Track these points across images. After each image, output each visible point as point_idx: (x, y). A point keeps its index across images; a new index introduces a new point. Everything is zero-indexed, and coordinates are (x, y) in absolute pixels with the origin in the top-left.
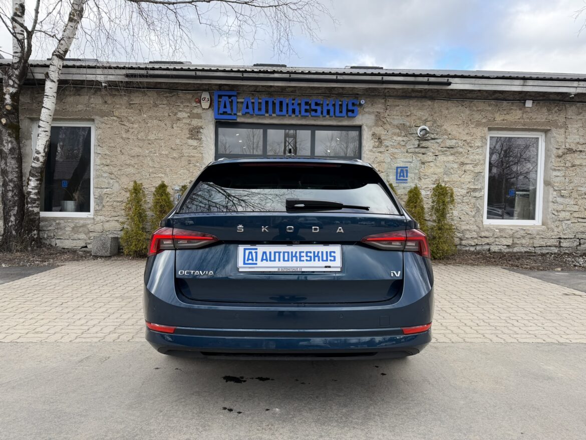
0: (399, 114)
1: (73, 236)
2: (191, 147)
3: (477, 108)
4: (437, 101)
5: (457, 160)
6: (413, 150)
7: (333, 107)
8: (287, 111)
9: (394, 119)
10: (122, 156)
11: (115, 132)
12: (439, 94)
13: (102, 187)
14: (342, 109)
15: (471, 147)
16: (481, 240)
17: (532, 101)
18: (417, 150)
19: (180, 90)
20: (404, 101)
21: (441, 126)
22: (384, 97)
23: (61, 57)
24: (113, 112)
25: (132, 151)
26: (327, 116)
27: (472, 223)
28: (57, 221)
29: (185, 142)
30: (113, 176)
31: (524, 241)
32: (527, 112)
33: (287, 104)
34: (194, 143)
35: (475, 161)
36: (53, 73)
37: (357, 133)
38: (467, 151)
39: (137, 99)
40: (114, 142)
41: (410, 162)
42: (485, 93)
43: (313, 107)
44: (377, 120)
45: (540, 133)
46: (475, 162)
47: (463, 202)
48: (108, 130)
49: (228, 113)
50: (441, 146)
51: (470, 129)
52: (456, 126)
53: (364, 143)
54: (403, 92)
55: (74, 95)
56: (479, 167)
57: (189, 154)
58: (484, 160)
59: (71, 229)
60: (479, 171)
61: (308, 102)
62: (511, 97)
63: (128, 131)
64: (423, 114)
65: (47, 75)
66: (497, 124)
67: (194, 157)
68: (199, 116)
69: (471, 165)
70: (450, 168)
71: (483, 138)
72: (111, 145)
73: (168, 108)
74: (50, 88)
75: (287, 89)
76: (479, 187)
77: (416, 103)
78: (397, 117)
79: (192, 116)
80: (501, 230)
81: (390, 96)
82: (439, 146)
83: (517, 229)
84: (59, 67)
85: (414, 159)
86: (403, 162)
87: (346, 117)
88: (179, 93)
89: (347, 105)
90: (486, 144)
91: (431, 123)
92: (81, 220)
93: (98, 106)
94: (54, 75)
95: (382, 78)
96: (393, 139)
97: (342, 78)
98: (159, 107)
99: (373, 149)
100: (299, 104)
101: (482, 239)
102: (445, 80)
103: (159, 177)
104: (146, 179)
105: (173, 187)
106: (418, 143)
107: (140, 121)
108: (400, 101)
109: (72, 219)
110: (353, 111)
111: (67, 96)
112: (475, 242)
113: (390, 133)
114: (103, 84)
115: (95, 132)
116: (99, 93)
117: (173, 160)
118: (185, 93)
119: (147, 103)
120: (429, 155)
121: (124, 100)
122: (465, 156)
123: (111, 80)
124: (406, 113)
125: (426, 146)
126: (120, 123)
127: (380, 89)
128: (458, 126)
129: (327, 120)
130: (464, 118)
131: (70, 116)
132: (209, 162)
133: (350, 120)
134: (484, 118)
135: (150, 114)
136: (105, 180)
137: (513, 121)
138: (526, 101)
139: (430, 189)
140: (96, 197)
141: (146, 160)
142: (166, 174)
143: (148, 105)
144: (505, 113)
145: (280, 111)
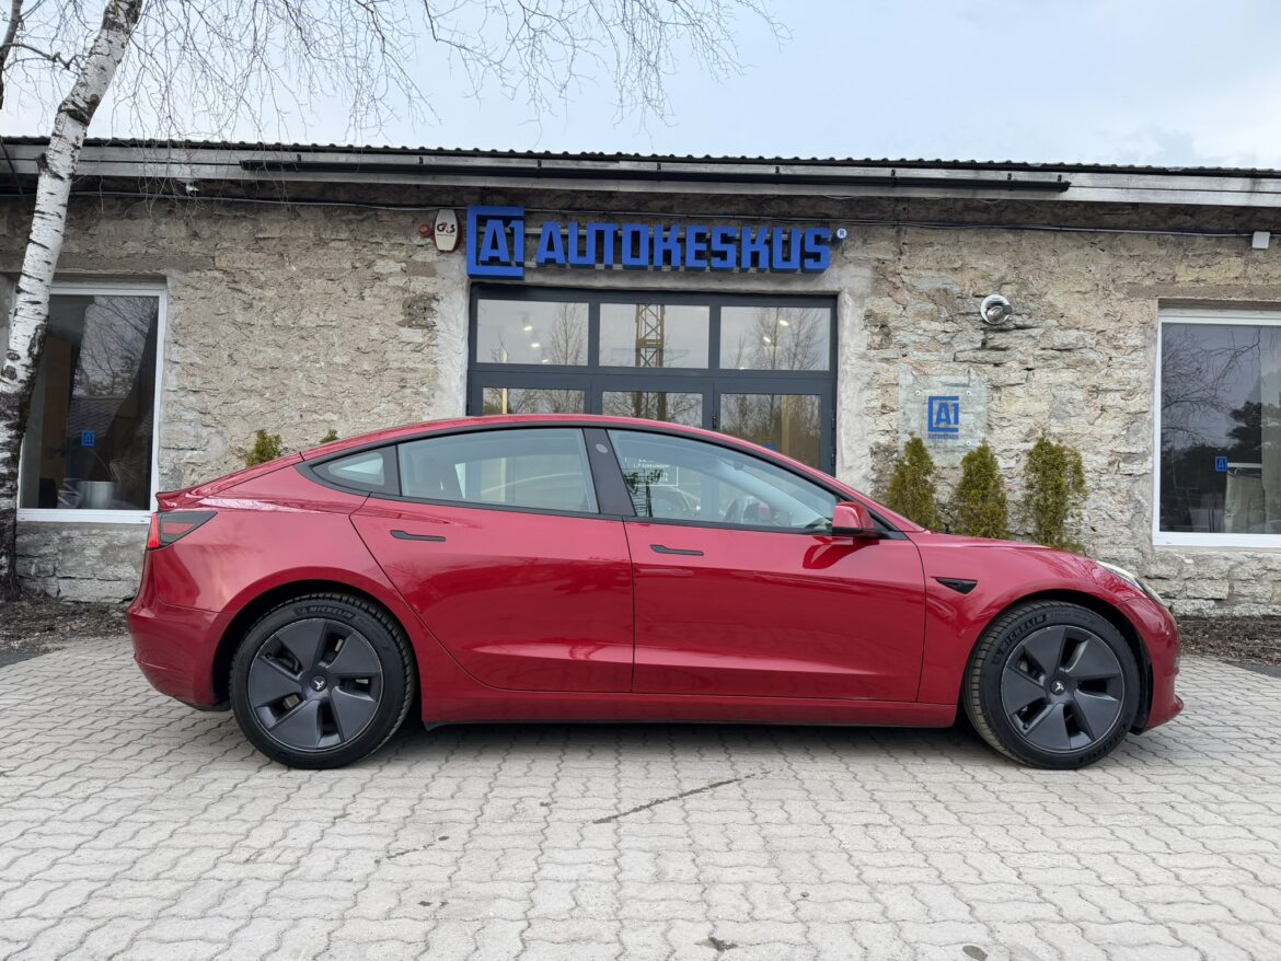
0: (933, 264)
1: (102, 569)
2: (408, 347)
3: (1129, 250)
4: (1027, 233)
5: (1083, 382)
6: (971, 354)
7: (766, 247)
8: (651, 257)
9: (920, 277)
10: (234, 369)
11: (219, 310)
12: (1032, 216)
13: (182, 445)
14: (789, 253)
15: (1117, 348)
17: (1268, 234)
18: (980, 355)
19: (383, 205)
20: (947, 233)
21: (1040, 296)
22: (895, 223)
24: (213, 258)
25: (260, 357)
26: (752, 270)
27: (1124, 541)
28: (65, 533)
29: (392, 334)
30: (208, 419)
31: (1259, 589)
32: (1257, 260)
33: (651, 241)
34: (416, 336)
35: (1129, 384)
36: (57, 155)
37: (827, 312)
38: (1107, 359)
39: (274, 227)
40: (214, 335)
41: (964, 385)
42: (1148, 213)
43: (717, 246)
44: (877, 280)
46: (1128, 387)
47: (1100, 489)
48: (200, 303)
49: (502, 260)
50: (1042, 346)
51: (1114, 303)
52: (1076, 295)
53: (845, 336)
54: (942, 212)
55: (119, 216)
56: (1138, 398)
57: (403, 362)
58: (1152, 382)
59: (99, 554)
60: (1137, 409)
61: (705, 234)
62: (1215, 225)
63: (251, 305)
64: (993, 264)
65: (43, 162)
66: (1182, 291)
67: (414, 370)
68: (428, 270)
69: (1118, 395)
70: (1064, 400)
71: (1147, 326)
72: (210, 340)
73: (350, 249)
74: (51, 195)
75: (651, 204)
76: (1141, 450)
77: (975, 239)
78: (930, 273)
79: (413, 269)
80: (1200, 560)
81: (905, 221)
82: (1036, 345)
83: (1240, 556)
84: (74, 141)
85: (973, 377)
86: (945, 384)
87: (799, 272)
88: (379, 213)
89: (803, 243)
90: (1156, 340)
91: (1016, 287)
92: (126, 529)
93: (176, 245)
94: (62, 162)
95: (893, 172)
96: (918, 328)
97: (790, 173)
98: (329, 248)
99: (868, 352)
100: (682, 241)
102: (1052, 177)
103: (324, 421)
104: (291, 426)
106: (982, 337)
107: (282, 281)
108: (936, 232)
109: (103, 526)
110: (816, 257)
111: (98, 221)
113: (910, 312)
114: (189, 188)
115: (168, 308)
116: (178, 211)
117: (361, 378)
118: (396, 213)
119: (301, 238)
120: (1010, 368)
121: (243, 230)
122: (1103, 372)
123: (207, 177)
124: (950, 262)
125: (1003, 346)
126: (231, 286)
127: (886, 203)
128: (1081, 296)
129: (750, 278)
130: (1098, 276)
131: (105, 269)
132: (453, 384)
133: (811, 280)
134: (1148, 275)
135: (307, 265)
136: (188, 428)
137: (1222, 283)
138: (1253, 233)
139: (1017, 455)
140: (165, 471)
141: (293, 378)
142: (342, 413)
143: (301, 241)
144: (1201, 263)
145: (633, 256)
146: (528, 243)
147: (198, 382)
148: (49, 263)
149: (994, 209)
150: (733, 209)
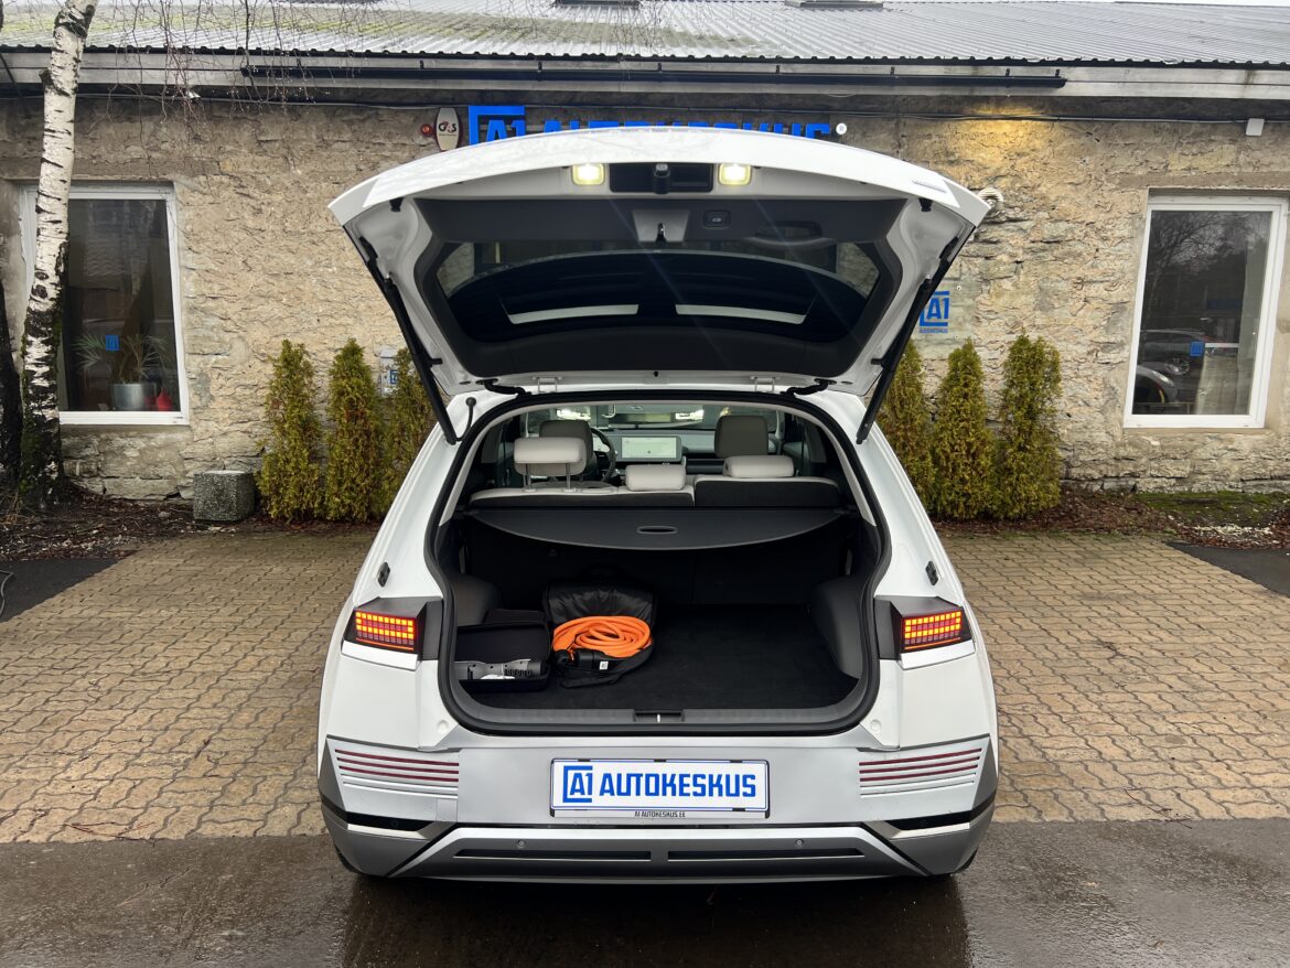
3: (1124, 138)
5: (1069, 274)
10: (249, 275)
11: (229, 215)
13: (206, 350)
15: (1105, 239)
16: (1117, 466)
17: (1262, 121)
18: (972, 249)
19: (382, 104)
20: (945, 125)
21: (1033, 188)
22: (895, 115)
23: (78, 28)
24: (218, 163)
25: (273, 263)
27: (1097, 426)
28: (103, 436)
30: (229, 325)
31: (1218, 468)
32: (1250, 148)
35: (1113, 274)
36: (60, 71)
38: (1094, 250)
39: (273, 132)
40: (227, 241)
41: (956, 279)
42: (1147, 101)
45: (1275, 201)
46: (1112, 278)
47: (1078, 377)
48: (210, 208)
50: (1031, 239)
51: (1105, 194)
52: (1069, 186)
54: (941, 104)
55: (118, 119)
56: (1121, 288)
58: (1135, 272)
59: (136, 454)
60: (1119, 300)
62: (1212, 111)
63: (260, 211)
64: (989, 156)
65: (47, 78)
66: (1173, 178)
69: (1102, 286)
70: (1050, 292)
71: (1135, 217)
72: (223, 247)
73: (353, 151)
74: (58, 110)
76: (1119, 339)
77: (973, 130)
80: (1167, 441)
81: (909, 112)
82: (1026, 238)
83: (1203, 438)
84: (74, 54)
85: (965, 269)
88: (380, 112)
90: (1143, 231)
91: (1010, 179)
92: (161, 430)
93: (179, 148)
94: (65, 79)
95: (893, 69)
97: (790, 71)
98: (333, 150)
101: (1120, 464)
102: (1050, 72)
103: (340, 324)
105: (377, 349)
107: (289, 185)
108: (933, 124)
109: (141, 430)
112: (1101, 471)
115: (178, 213)
116: (179, 113)
118: (396, 112)
119: (304, 140)
120: (1001, 262)
121: (246, 133)
122: (1089, 264)
123: (207, 84)
124: (947, 155)
125: (995, 240)
126: (238, 190)
128: (1073, 188)
130: (1092, 167)
131: (112, 175)
134: (1141, 164)
135: (313, 168)
136: (211, 333)
137: (1213, 171)
138: (1247, 119)
139: (1002, 347)
140: (193, 376)
141: (307, 283)
142: (357, 316)
143: (304, 143)
144: (1195, 150)
147: (216, 288)
148: (64, 181)
150: (734, 101)
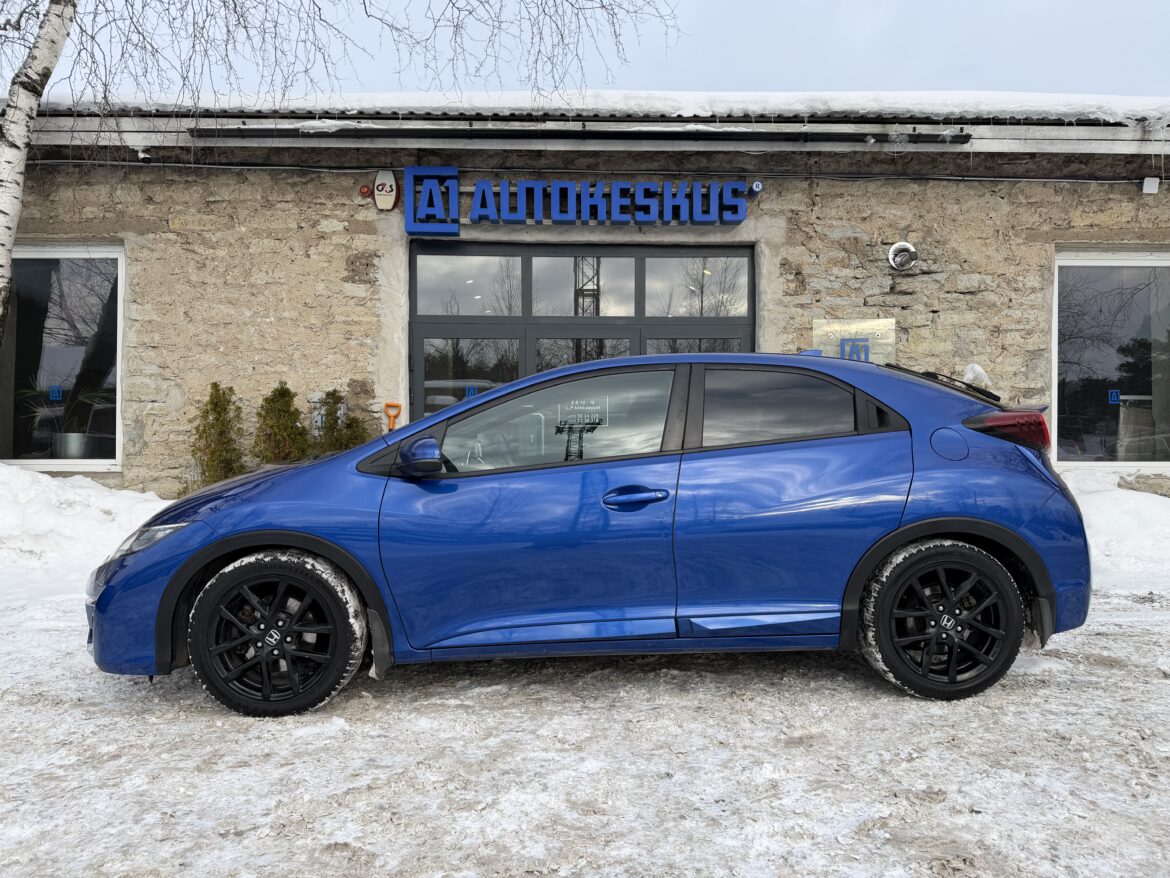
0: (845, 215)
2: (352, 301)
3: (1026, 197)
4: (931, 183)
5: (985, 322)
6: (881, 299)
7: (687, 201)
8: (579, 212)
9: (831, 226)
10: (189, 325)
11: (174, 268)
12: (936, 167)
13: (143, 398)
14: (708, 206)
15: (1016, 290)
17: (1157, 180)
18: (890, 299)
19: (325, 168)
20: (856, 184)
21: (944, 243)
22: (808, 176)
24: (167, 221)
25: (213, 313)
26: (674, 223)
29: (337, 289)
30: (167, 373)
32: (1147, 205)
33: (579, 197)
34: (359, 290)
35: (1027, 323)
36: (13, 125)
37: (745, 261)
38: (1007, 300)
39: (225, 189)
40: (170, 294)
42: (1045, 163)
43: (641, 200)
44: (791, 230)
46: (1027, 327)
48: (157, 262)
49: (437, 217)
50: (946, 289)
51: (1013, 248)
52: (978, 241)
53: (763, 284)
54: (851, 164)
55: (77, 183)
56: (1036, 336)
57: (348, 316)
58: (1049, 322)
60: (1036, 348)
61: (629, 189)
62: (1108, 172)
63: (204, 265)
64: (899, 213)
66: (1077, 235)
67: (358, 323)
68: (369, 228)
69: (1017, 334)
70: (968, 339)
71: (1045, 269)
72: (167, 299)
73: (296, 210)
74: (9, 162)
75: (576, 162)
76: (1039, 385)
77: (882, 190)
78: (840, 223)
79: (354, 228)
81: (822, 174)
82: (940, 288)
84: (28, 111)
87: (718, 224)
88: (322, 175)
89: (721, 196)
90: (1052, 282)
91: (921, 234)
93: (132, 209)
94: (17, 131)
95: (804, 128)
96: (830, 275)
97: (708, 129)
98: (276, 210)
99: (783, 298)
100: (607, 196)
102: (955, 130)
103: (275, 372)
105: (309, 395)
106: (890, 282)
107: (232, 241)
108: (844, 184)
110: (734, 209)
111: (59, 186)
113: (823, 259)
115: (127, 270)
116: (134, 177)
117: (309, 331)
118: (338, 174)
119: (249, 200)
120: (916, 311)
121: (195, 194)
122: (1006, 312)
123: (157, 145)
124: (859, 211)
125: (910, 290)
126: (185, 247)
127: (799, 157)
128: (982, 242)
129: (673, 231)
130: (998, 223)
131: (67, 234)
132: (396, 335)
133: (730, 231)
134: (1045, 220)
135: (256, 226)
136: (147, 381)
137: (1115, 227)
138: (1143, 179)
140: (129, 423)
141: (245, 333)
142: (291, 363)
143: (249, 203)
144: (1095, 208)
145: (561, 211)
146: (463, 201)
147: (157, 337)
148: (9, 228)
149: (900, 161)
150: (655, 165)
